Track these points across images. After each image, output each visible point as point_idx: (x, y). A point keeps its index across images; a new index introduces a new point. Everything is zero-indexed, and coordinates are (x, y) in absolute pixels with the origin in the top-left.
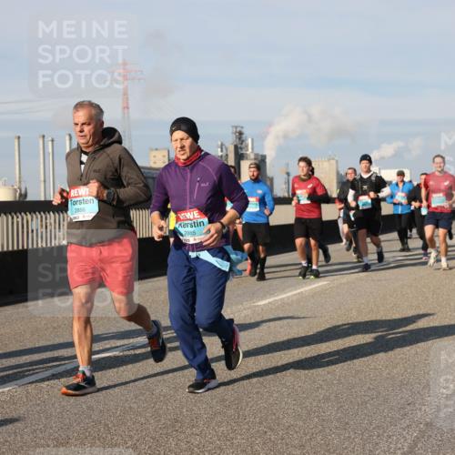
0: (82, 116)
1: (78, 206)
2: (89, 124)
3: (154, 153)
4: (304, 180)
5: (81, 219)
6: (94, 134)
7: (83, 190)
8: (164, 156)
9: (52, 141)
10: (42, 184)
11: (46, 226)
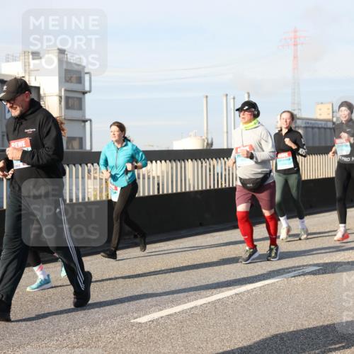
3: (320, 106)
9: (234, 98)
10: (225, 134)
11: (229, 170)
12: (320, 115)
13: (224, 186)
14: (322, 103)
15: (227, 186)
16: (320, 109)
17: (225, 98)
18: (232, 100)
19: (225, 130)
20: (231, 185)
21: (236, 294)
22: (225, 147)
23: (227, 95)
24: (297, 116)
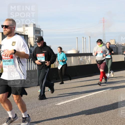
8: (114, 41)
9: (85, 38)
10: (83, 49)
12: (111, 43)
13: (83, 64)
16: (111, 41)
18: (85, 39)
19: (83, 48)
20: (85, 64)
21: (87, 97)
22: (83, 53)
23: (83, 37)
24: (105, 43)
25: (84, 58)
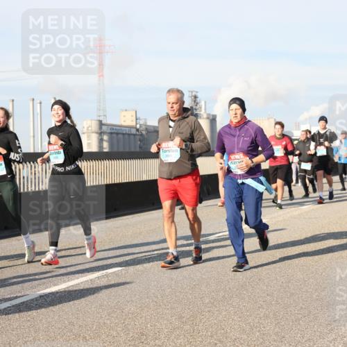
0: (173, 98)
1: (167, 153)
2: (177, 103)
3: (124, 113)
4: (279, 139)
5: (169, 161)
6: (179, 110)
7: (171, 144)
8: (133, 116)
9: (41, 103)
10: (32, 139)
11: (35, 174)
12: (124, 121)
13: (30, 190)
14: (126, 110)
15: (33, 190)
16: (124, 116)
17: (32, 102)
18: (39, 105)
19: (32, 134)
20: (37, 189)
22: (32, 151)
23: (33, 100)
24: (103, 122)
25: (35, 167)
